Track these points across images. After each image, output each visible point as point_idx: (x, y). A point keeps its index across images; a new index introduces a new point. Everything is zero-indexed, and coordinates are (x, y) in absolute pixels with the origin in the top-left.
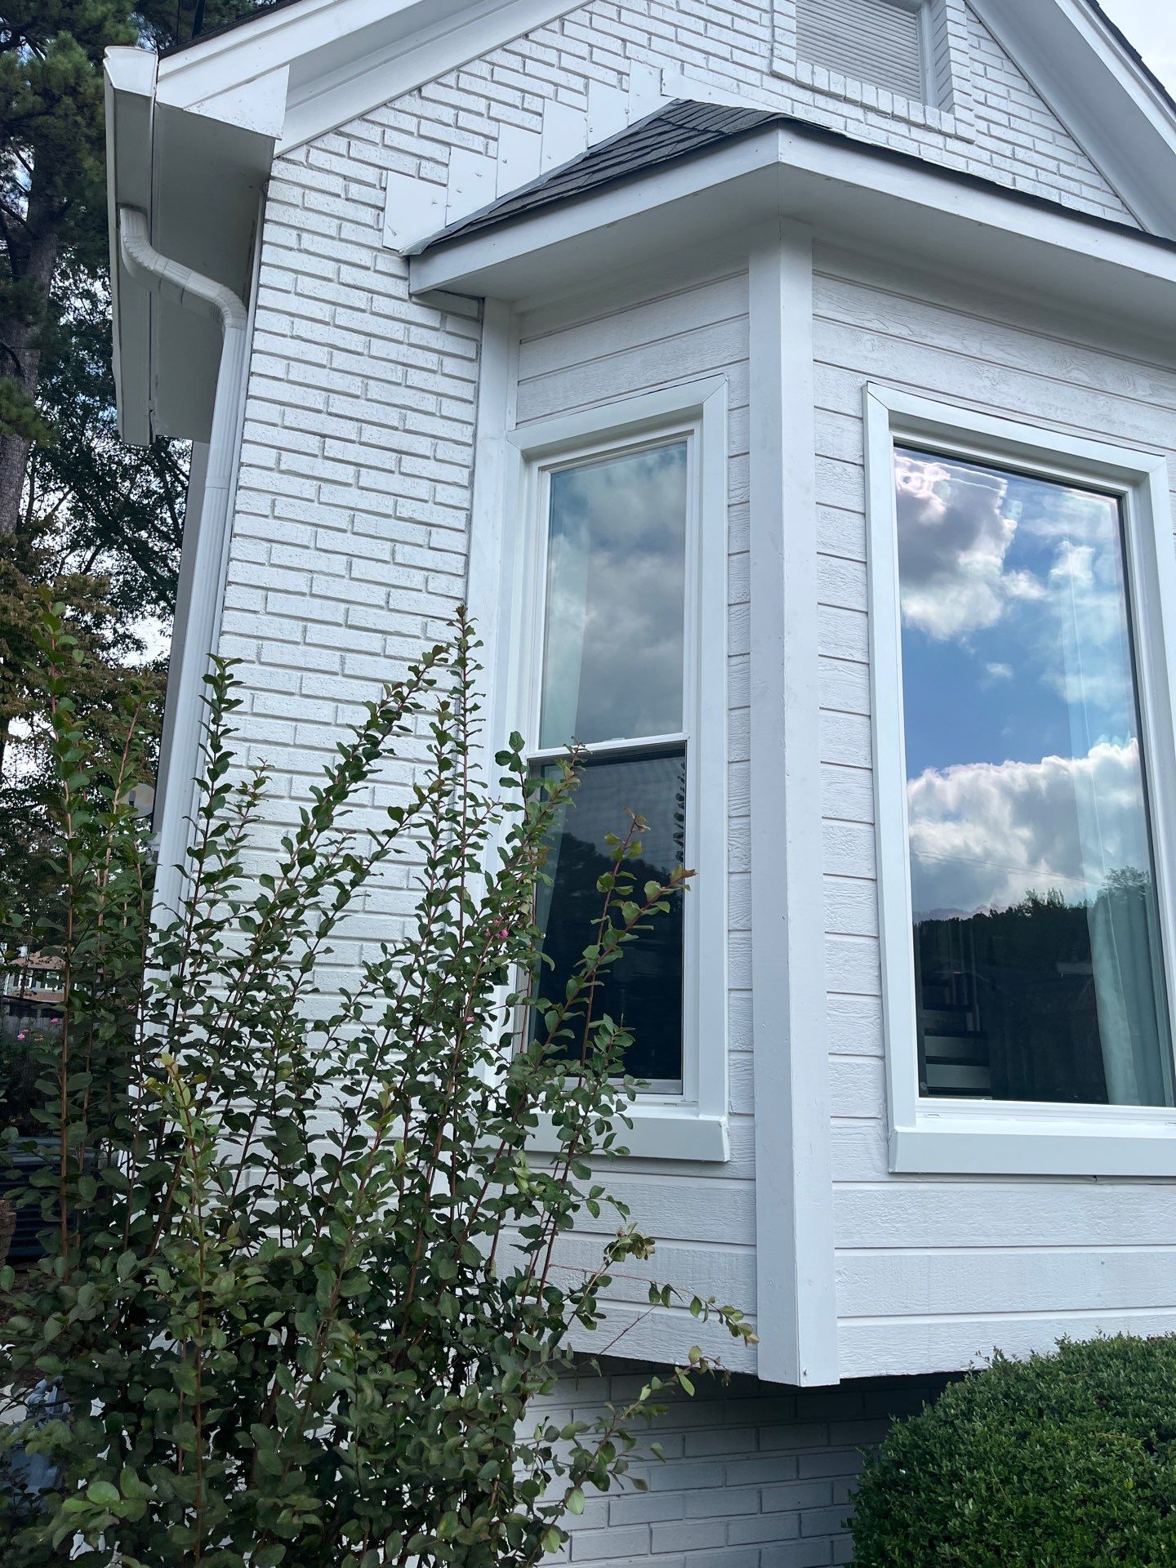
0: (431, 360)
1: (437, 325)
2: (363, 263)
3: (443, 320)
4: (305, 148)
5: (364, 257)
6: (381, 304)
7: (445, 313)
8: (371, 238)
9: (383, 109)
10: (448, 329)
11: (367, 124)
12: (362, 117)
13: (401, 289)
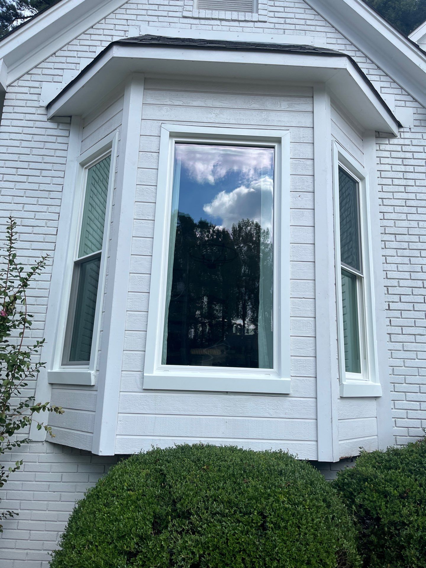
0: (53, 139)
1: (56, 127)
2: (33, 113)
3: (58, 125)
4: (17, 81)
5: (33, 110)
6: (38, 124)
7: (59, 123)
8: (36, 104)
9: (43, 63)
10: (60, 128)
11: (37, 69)
12: (36, 67)
13: (45, 118)
